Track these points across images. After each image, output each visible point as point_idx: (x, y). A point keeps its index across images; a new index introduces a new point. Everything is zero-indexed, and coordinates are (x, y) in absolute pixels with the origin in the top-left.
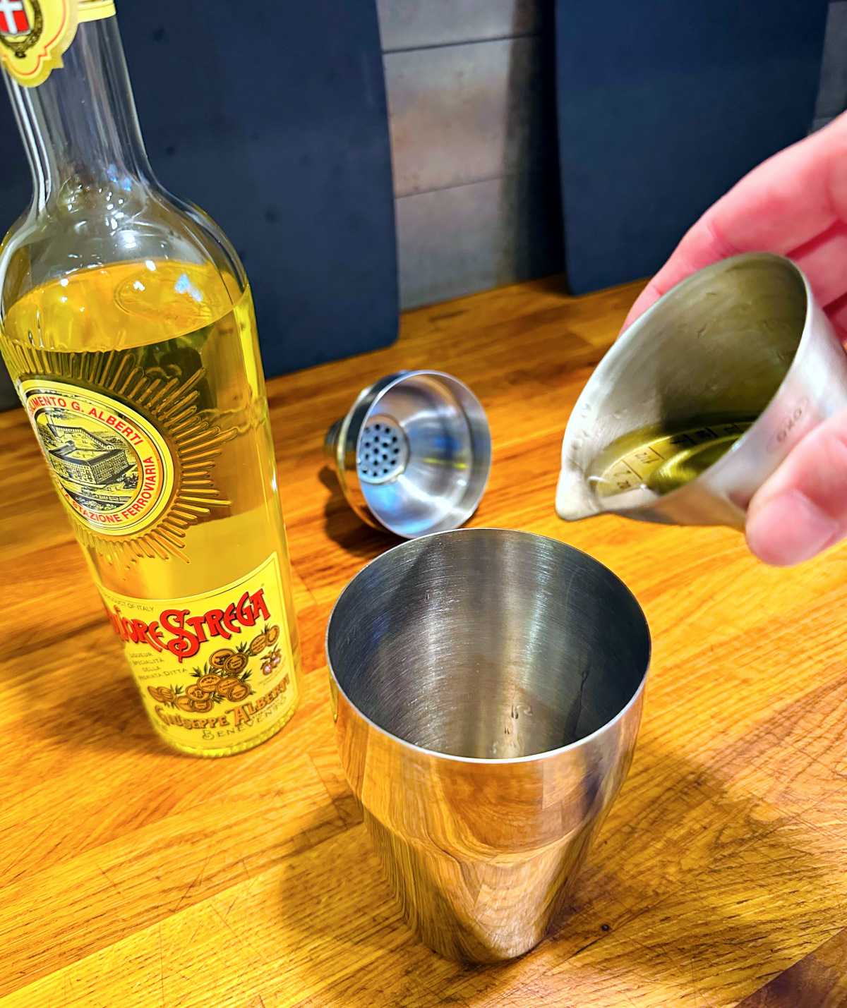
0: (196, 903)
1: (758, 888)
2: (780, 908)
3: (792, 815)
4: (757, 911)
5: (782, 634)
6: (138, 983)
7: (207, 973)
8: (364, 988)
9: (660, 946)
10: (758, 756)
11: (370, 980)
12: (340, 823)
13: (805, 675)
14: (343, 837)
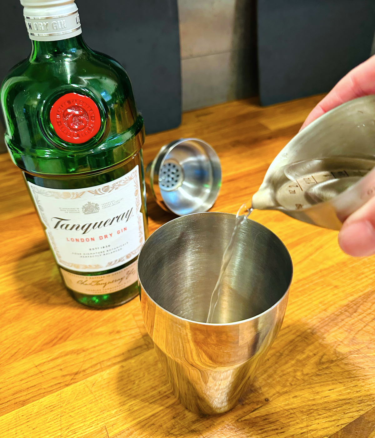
0: (78, 382)
1: (339, 384)
2: (349, 393)
3: (355, 349)
4: (338, 394)
5: (353, 265)
6: (50, 418)
7: (81, 414)
8: (153, 424)
9: (292, 409)
10: (340, 322)
11: (156, 420)
12: (145, 347)
13: (364, 285)
14: (147, 353)
